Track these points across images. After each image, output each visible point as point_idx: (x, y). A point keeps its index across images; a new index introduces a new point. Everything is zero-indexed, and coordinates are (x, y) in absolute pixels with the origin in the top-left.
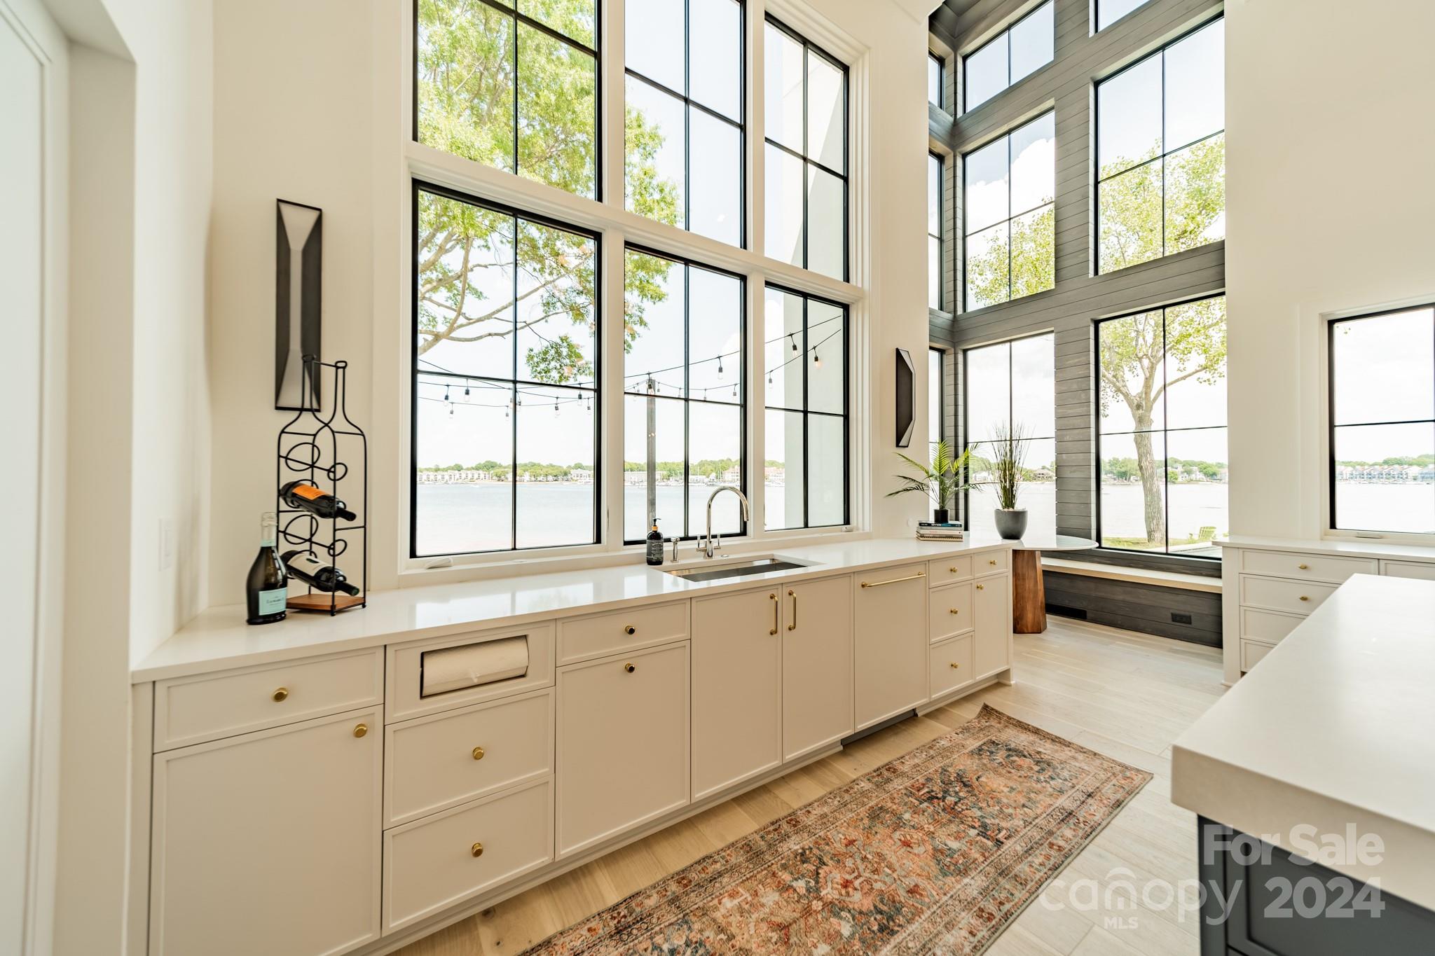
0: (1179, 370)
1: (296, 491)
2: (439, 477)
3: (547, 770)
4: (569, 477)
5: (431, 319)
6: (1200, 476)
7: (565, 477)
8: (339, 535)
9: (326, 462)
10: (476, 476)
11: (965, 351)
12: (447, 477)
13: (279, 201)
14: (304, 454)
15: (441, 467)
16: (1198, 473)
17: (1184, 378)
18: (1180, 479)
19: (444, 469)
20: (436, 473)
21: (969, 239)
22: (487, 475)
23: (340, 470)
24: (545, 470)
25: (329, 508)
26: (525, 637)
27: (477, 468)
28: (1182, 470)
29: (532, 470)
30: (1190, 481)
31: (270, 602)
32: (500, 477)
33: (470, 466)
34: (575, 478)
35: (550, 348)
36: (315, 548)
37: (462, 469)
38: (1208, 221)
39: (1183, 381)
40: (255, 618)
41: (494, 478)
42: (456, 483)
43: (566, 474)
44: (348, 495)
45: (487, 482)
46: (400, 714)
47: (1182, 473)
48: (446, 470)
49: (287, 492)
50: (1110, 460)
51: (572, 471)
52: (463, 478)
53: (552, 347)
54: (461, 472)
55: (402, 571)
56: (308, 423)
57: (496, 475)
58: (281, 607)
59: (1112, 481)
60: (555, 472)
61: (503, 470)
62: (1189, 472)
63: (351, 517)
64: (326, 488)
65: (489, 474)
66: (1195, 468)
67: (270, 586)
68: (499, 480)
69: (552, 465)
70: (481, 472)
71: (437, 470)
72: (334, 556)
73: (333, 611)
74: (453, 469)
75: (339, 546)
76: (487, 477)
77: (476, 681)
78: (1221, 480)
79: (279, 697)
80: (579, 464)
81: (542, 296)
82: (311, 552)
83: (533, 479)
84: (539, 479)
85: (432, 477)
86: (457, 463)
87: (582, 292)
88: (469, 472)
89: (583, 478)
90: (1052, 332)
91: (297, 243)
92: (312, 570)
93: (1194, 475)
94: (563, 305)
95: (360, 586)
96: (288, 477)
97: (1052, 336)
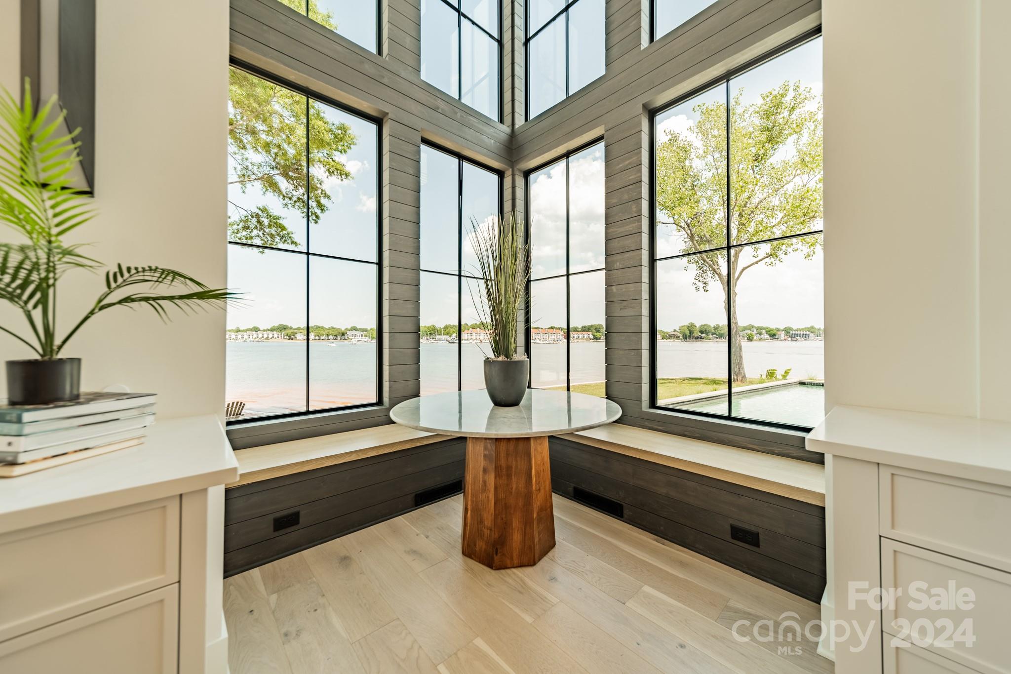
0: (753, 256)
2: (239, 337)
4: (346, 336)
6: (766, 336)
7: (343, 337)
10: (271, 336)
11: (527, 173)
12: (246, 337)
15: (241, 329)
16: (765, 334)
17: (756, 263)
18: (755, 338)
19: (244, 330)
22: (280, 336)
24: (327, 331)
27: (272, 330)
28: (756, 332)
29: (316, 331)
30: (761, 339)
32: (290, 336)
33: (266, 328)
34: (351, 337)
35: (250, 217)
37: (259, 330)
38: (772, 152)
39: (756, 264)
41: (285, 337)
43: (343, 334)
45: (280, 340)
47: (756, 334)
48: (246, 331)
50: (714, 326)
51: (348, 332)
52: (259, 337)
53: (253, 217)
54: (258, 333)
57: (287, 335)
59: (716, 340)
60: (335, 333)
61: (292, 331)
62: (760, 334)
65: (281, 334)
66: (764, 331)
68: (289, 339)
69: (333, 328)
70: (275, 332)
71: (238, 331)
74: (251, 330)
76: (280, 337)
78: (778, 339)
80: (354, 327)
81: (235, 169)
83: (317, 338)
84: (322, 338)
86: (255, 326)
89: (357, 337)
93: (763, 336)
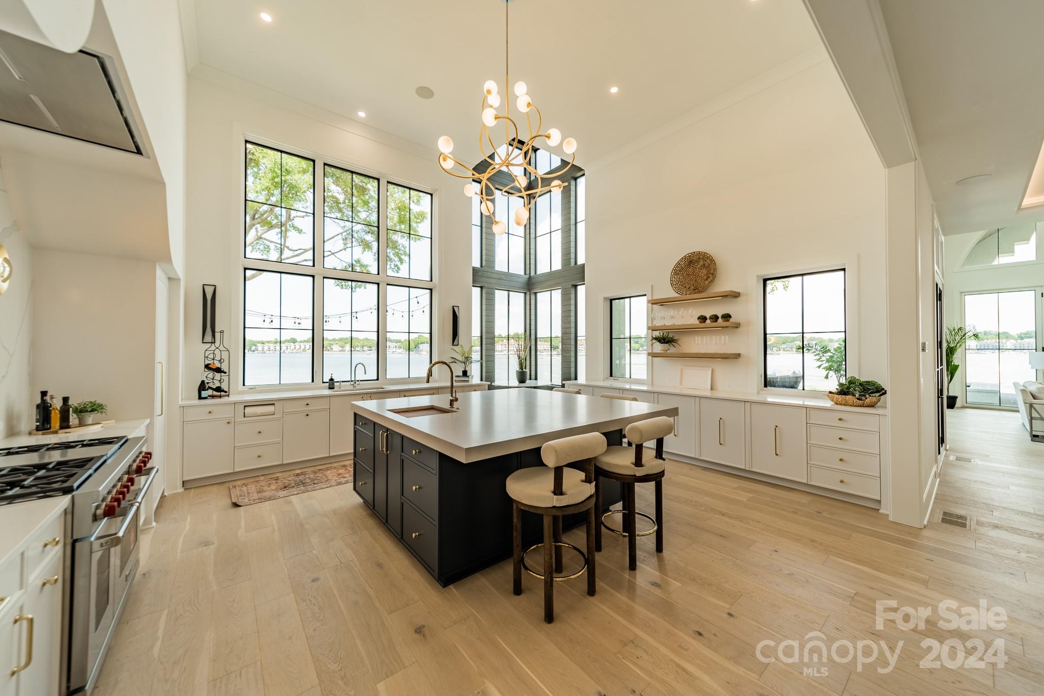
1: (210, 366)
3: (281, 439)
5: (266, 247)
8: (222, 377)
9: (218, 358)
11: (536, 293)
13: (204, 285)
14: (211, 356)
20: (275, 345)
21: (538, 239)
23: (222, 360)
24: (362, 342)
25: (219, 370)
26: (274, 404)
31: (204, 394)
33: (302, 340)
36: (214, 381)
37: (296, 342)
40: (200, 398)
42: (292, 353)
44: (224, 367)
46: (238, 420)
49: (207, 367)
52: (297, 348)
54: (296, 344)
55: (240, 389)
56: (213, 347)
58: (206, 396)
63: (225, 373)
64: (217, 365)
67: (204, 390)
72: (221, 383)
73: (220, 397)
75: (222, 380)
77: (259, 414)
79: (210, 412)
82: (213, 382)
85: (272, 348)
86: (293, 337)
87: (369, 232)
88: (302, 344)
90: (560, 289)
91: (209, 298)
92: (214, 387)
94: (357, 239)
95: (228, 391)
96: (207, 362)
97: (560, 290)
